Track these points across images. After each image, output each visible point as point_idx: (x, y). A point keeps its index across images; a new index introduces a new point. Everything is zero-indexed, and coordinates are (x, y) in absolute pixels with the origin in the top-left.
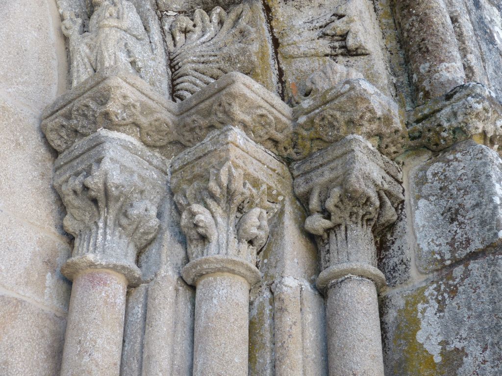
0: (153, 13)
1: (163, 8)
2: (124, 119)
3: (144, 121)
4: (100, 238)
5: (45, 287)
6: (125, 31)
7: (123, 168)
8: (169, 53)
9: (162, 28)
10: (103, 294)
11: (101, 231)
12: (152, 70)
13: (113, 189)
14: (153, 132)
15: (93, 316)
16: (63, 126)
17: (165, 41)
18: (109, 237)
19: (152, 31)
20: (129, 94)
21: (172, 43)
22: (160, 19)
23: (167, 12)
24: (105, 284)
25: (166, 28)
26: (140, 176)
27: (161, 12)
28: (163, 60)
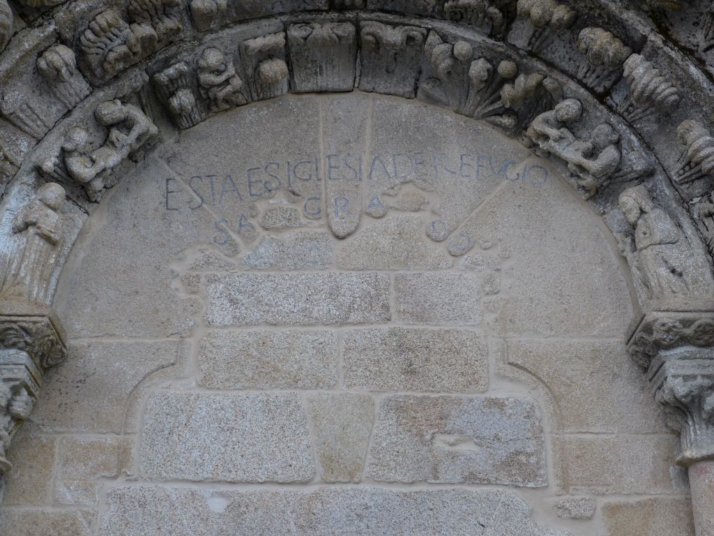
0: (680, 208)
1: (688, 200)
2: (671, 340)
3: (689, 331)
4: (692, 434)
5: (671, 480)
6: (660, 244)
7: (686, 378)
8: (705, 239)
9: (692, 218)
10: (707, 481)
11: (691, 428)
12: (692, 268)
13: (683, 399)
14: (701, 335)
15: (703, 502)
16: (637, 352)
17: (698, 230)
18: (699, 432)
19: (685, 227)
20: (665, 321)
21: (705, 229)
22: (688, 211)
23: (692, 200)
24: (706, 472)
25: (696, 216)
26: (703, 376)
27: (686, 203)
28: (700, 250)
